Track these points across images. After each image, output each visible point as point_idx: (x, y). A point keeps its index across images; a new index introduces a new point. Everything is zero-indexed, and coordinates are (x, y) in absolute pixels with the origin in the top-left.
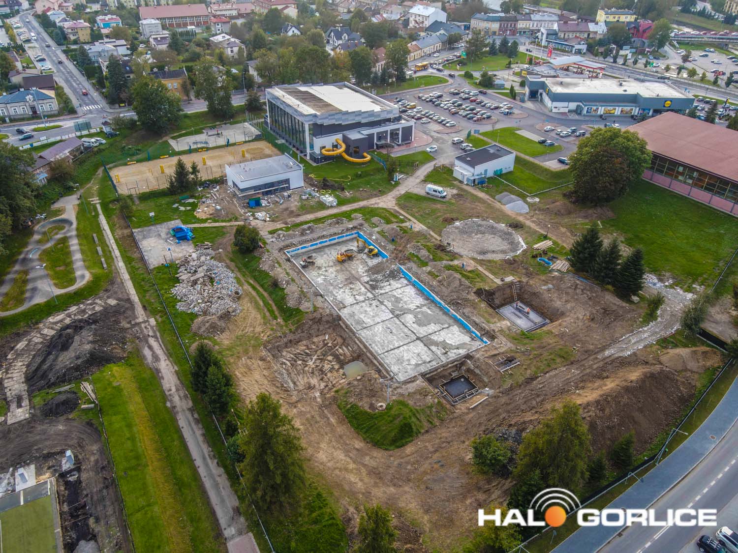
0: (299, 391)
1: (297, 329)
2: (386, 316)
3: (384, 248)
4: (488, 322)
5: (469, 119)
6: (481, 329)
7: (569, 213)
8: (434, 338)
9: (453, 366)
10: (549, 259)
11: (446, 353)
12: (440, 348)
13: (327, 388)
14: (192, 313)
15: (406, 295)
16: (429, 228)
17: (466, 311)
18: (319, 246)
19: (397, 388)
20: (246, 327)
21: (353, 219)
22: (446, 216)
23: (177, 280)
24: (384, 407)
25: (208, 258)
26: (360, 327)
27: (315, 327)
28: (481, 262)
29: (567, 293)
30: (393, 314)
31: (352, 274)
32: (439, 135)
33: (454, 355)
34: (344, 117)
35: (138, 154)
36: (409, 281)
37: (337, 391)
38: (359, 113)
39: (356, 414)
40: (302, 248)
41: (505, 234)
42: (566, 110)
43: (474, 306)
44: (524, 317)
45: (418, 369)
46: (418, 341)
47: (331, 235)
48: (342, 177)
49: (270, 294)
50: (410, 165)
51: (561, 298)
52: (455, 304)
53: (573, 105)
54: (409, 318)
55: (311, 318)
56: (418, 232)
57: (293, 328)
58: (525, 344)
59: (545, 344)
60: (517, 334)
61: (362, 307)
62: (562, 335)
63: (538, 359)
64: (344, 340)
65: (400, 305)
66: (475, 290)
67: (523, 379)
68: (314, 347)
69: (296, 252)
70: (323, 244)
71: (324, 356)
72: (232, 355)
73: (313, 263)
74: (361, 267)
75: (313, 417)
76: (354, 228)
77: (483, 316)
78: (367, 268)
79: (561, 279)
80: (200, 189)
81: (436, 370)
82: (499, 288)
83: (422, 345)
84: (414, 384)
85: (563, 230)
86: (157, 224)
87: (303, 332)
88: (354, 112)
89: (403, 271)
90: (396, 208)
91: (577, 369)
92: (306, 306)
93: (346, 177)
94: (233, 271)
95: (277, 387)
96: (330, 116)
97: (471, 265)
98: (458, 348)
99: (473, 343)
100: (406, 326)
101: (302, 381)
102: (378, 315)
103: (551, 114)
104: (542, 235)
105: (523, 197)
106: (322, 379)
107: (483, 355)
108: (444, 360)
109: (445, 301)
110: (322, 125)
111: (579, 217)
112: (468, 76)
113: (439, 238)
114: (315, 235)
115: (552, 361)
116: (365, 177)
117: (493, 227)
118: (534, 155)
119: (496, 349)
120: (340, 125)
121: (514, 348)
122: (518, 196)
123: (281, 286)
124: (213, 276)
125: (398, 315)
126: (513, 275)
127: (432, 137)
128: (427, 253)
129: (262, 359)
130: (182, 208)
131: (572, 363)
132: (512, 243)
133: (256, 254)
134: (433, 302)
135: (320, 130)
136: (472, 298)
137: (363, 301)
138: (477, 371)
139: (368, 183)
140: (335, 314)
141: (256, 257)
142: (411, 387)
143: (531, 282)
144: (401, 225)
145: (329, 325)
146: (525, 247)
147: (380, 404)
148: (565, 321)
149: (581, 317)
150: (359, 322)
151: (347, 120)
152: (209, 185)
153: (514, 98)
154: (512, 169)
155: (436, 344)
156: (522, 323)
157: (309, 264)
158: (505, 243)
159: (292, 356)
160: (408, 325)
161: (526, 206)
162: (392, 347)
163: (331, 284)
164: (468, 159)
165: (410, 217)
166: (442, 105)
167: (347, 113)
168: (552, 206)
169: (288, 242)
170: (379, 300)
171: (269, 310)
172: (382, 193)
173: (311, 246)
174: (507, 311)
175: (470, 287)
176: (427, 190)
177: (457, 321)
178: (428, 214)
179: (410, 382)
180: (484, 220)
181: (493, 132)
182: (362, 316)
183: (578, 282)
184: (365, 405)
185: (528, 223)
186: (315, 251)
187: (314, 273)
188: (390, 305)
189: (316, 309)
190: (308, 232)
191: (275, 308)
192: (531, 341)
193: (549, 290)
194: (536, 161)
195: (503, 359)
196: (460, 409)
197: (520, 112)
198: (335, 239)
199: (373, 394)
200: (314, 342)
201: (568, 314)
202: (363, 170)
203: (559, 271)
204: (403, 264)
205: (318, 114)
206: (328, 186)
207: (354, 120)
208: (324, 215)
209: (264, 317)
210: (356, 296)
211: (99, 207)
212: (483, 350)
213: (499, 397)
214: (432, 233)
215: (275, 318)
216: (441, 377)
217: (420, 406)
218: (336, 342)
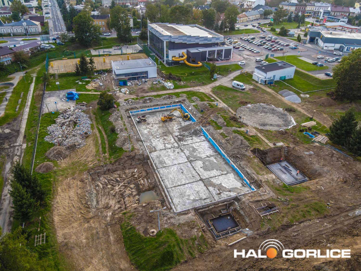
0: (98, 209)
1: (115, 162)
2: (182, 160)
3: (195, 115)
4: (258, 174)
5: (269, 50)
6: (251, 178)
7: (330, 105)
8: (214, 181)
9: (223, 205)
10: (312, 134)
11: (220, 194)
12: (216, 189)
13: (119, 210)
14: (52, 143)
15: (201, 148)
16: (229, 106)
17: (242, 163)
18: (153, 110)
19: (171, 218)
20: (82, 156)
21: (180, 97)
22: (242, 100)
23: (54, 122)
24: (155, 234)
25: (80, 111)
26: (161, 166)
27: (129, 162)
28: (261, 131)
29: (325, 159)
30: (188, 160)
31: (168, 130)
32: (248, 57)
33: (225, 196)
34: (188, 39)
35: (71, 55)
36: (206, 138)
37: (124, 214)
38: (198, 38)
39: (132, 236)
40: (141, 111)
41: (282, 114)
42: (333, 49)
43: (249, 160)
44: (288, 174)
45: (194, 203)
46: (201, 182)
47: (162, 105)
48: (182, 74)
49: (108, 136)
50: (226, 71)
51: (319, 162)
52: (235, 157)
53: (338, 46)
54: (199, 164)
55: (128, 155)
56: (221, 108)
57: (113, 161)
58: (285, 195)
59: (302, 197)
60: (279, 185)
61: (167, 152)
62: (318, 192)
63: (295, 209)
64: (147, 174)
65: (195, 154)
66: (252, 149)
67: (280, 225)
68: (124, 176)
69: (137, 113)
70: (156, 110)
71: (129, 184)
72: (62, 175)
73: (145, 121)
74: (176, 126)
75: (97, 233)
76: (180, 102)
77: (254, 169)
78: (180, 127)
79: (321, 148)
80: (96, 74)
81: (208, 207)
82: (271, 150)
83: (203, 185)
84: (186, 217)
85: (325, 116)
86: (61, 90)
87: (119, 165)
88: (195, 37)
89: (203, 131)
90: (211, 93)
91: (329, 223)
92: (127, 147)
93: (184, 74)
94: (92, 120)
95: (82, 204)
96: (179, 37)
97: (253, 132)
98: (230, 191)
99: (243, 188)
100: (195, 169)
101: (103, 201)
102: (177, 159)
103: (322, 50)
104: (309, 117)
105: (298, 94)
106: (119, 202)
107: (248, 199)
108: (217, 199)
109: (228, 154)
110: (174, 43)
111: (338, 109)
112: (273, 30)
113: (234, 113)
114: (152, 104)
115: (307, 213)
116: (196, 75)
117: (273, 110)
118: (309, 71)
119: (260, 196)
120: (186, 43)
121: (275, 197)
122: (295, 93)
123: (116, 132)
124: (78, 121)
125: (191, 161)
126: (283, 142)
127: (243, 57)
128: (223, 121)
129: (82, 181)
130: (80, 83)
131: (325, 217)
132: (286, 121)
133: (110, 111)
134: (220, 154)
135: (173, 46)
136: (249, 154)
137: (170, 148)
138: (242, 212)
139: (197, 78)
140: (146, 154)
141: (109, 113)
142: (183, 219)
143: (297, 148)
144: (210, 103)
145: (140, 161)
146: (295, 124)
147: (152, 230)
148: (322, 181)
149: (336, 179)
150: (161, 162)
151: (190, 41)
152: (102, 72)
153: (300, 42)
154: (292, 77)
155: (214, 185)
156: (287, 178)
157: (142, 120)
158: (281, 120)
159: (106, 181)
160: (197, 169)
161: (299, 99)
162: (180, 184)
163: (152, 135)
164: (263, 68)
165: (218, 99)
166: (253, 42)
167: (190, 36)
168: (318, 100)
169: (133, 106)
170: (181, 149)
171: (102, 147)
172: (204, 84)
173: (148, 110)
174: (275, 167)
175: (248, 146)
176: (233, 84)
177: (234, 170)
178: (230, 98)
179: (184, 214)
180: (268, 105)
181: (283, 57)
182: (165, 159)
183: (334, 152)
184: (141, 229)
185: (299, 109)
186: (150, 113)
187: (144, 127)
188: (187, 153)
189: (133, 149)
190: (148, 101)
191: (107, 146)
192: (291, 194)
193: (310, 155)
194: (310, 74)
195: (264, 205)
196: (220, 245)
197: (302, 48)
198: (165, 107)
199: (151, 220)
200: (125, 173)
201: (324, 175)
202: (196, 71)
203: (319, 142)
204: (205, 127)
205: (172, 35)
206: (171, 78)
207: (195, 41)
208: (163, 93)
209: (97, 151)
210: (166, 145)
211: (34, 79)
212: (249, 195)
213: (256, 238)
214: (230, 109)
215: (104, 153)
216: (212, 213)
217: (185, 237)
218: (141, 175)
